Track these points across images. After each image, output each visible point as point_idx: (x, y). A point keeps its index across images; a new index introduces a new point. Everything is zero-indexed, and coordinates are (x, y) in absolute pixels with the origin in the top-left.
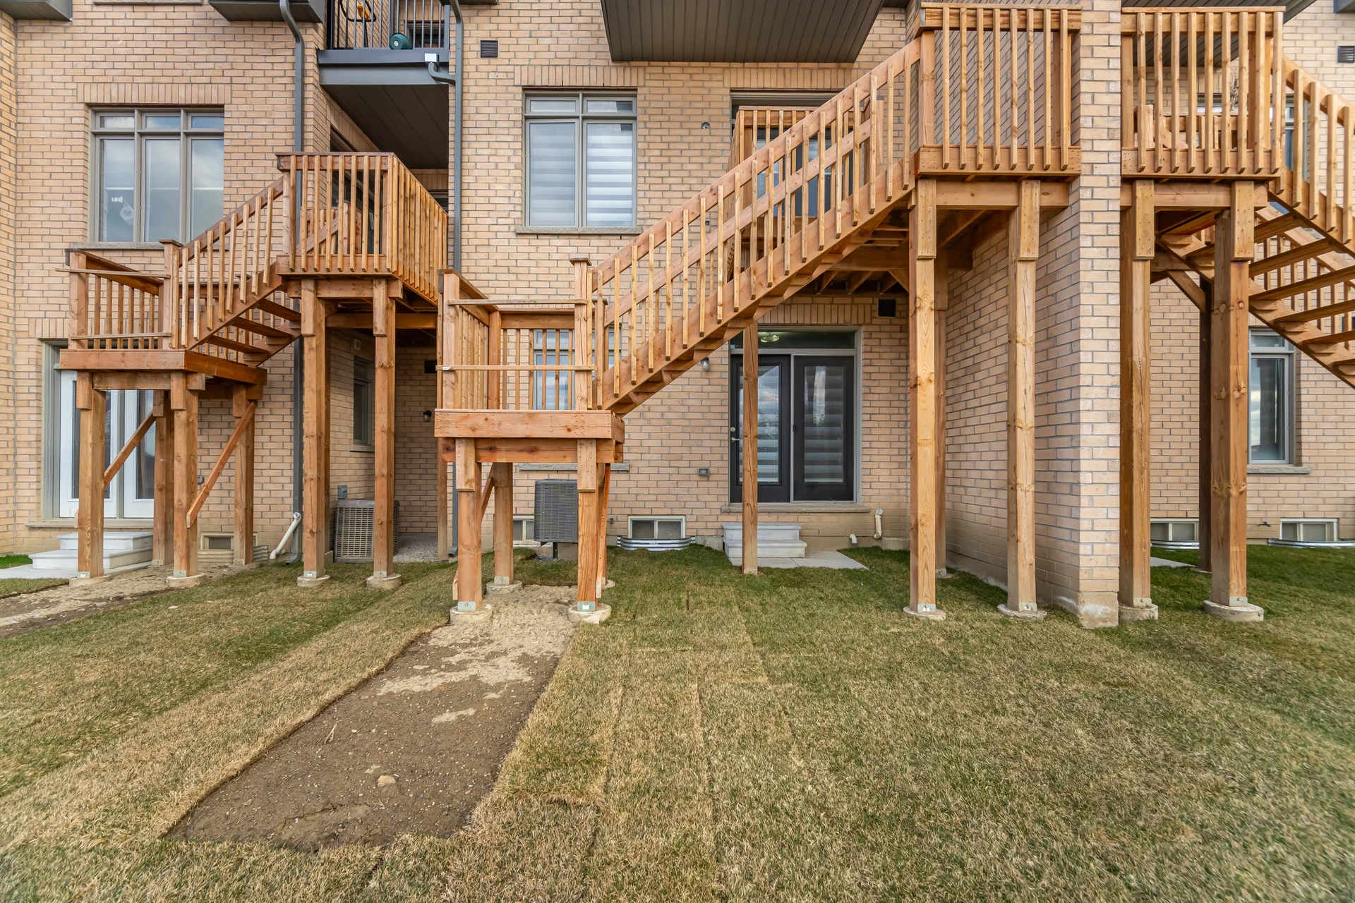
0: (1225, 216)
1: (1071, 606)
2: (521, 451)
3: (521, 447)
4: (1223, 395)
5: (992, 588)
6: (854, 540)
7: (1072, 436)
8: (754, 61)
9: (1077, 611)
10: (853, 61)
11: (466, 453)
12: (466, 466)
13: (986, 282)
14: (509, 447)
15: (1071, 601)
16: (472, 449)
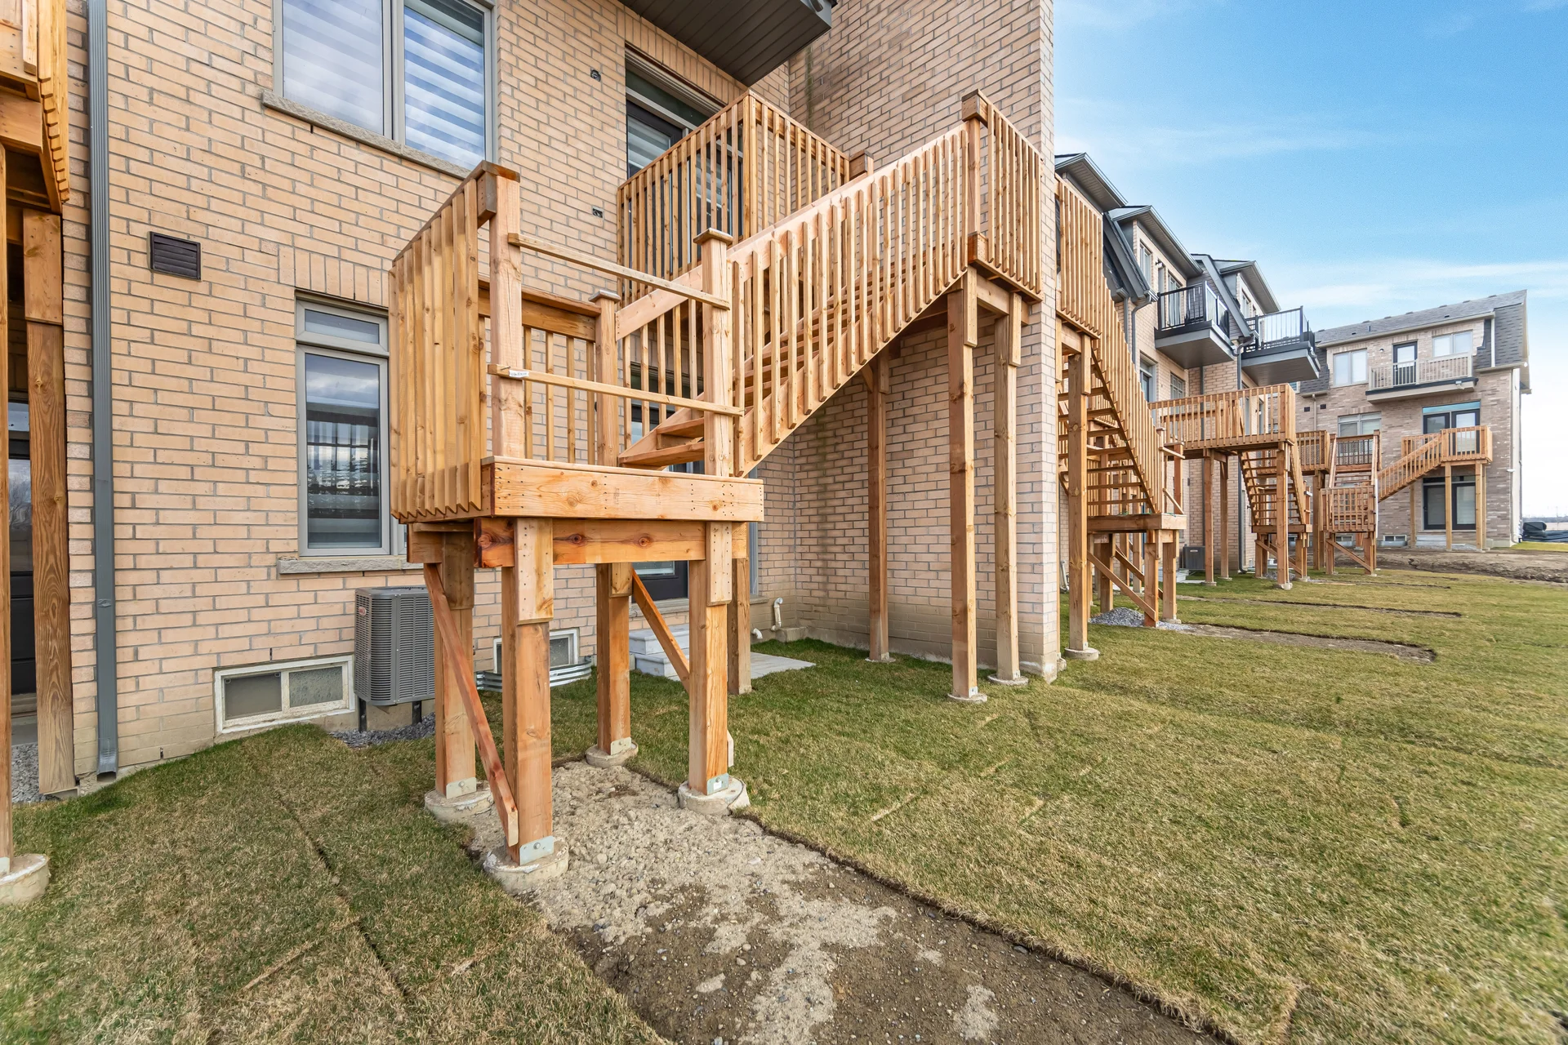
0: (1077, 358)
1: (1034, 668)
2: (624, 542)
3: (624, 535)
4: (1077, 493)
5: (934, 663)
6: (760, 635)
7: (1033, 524)
8: (653, 22)
9: (1041, 671)
10: (748, 85)
11: (539, 547)
12: (539, 573)
13: (921, 374)
14: (606, 534)
15: (1033, 664)
16: (548, 538)
